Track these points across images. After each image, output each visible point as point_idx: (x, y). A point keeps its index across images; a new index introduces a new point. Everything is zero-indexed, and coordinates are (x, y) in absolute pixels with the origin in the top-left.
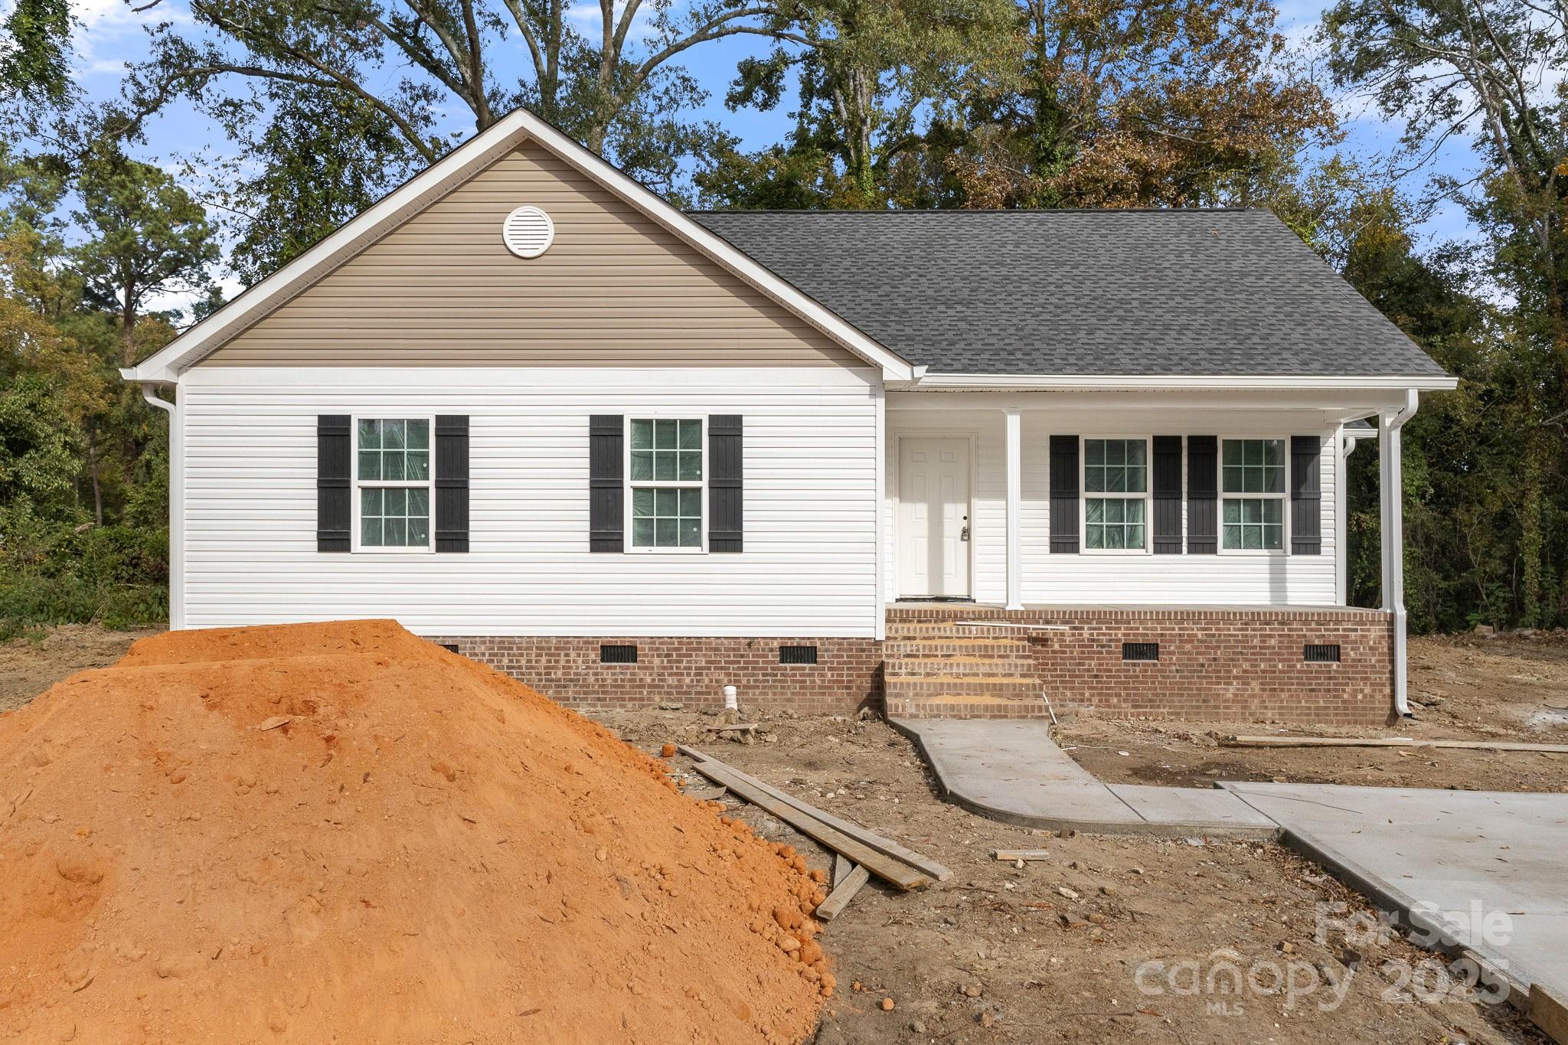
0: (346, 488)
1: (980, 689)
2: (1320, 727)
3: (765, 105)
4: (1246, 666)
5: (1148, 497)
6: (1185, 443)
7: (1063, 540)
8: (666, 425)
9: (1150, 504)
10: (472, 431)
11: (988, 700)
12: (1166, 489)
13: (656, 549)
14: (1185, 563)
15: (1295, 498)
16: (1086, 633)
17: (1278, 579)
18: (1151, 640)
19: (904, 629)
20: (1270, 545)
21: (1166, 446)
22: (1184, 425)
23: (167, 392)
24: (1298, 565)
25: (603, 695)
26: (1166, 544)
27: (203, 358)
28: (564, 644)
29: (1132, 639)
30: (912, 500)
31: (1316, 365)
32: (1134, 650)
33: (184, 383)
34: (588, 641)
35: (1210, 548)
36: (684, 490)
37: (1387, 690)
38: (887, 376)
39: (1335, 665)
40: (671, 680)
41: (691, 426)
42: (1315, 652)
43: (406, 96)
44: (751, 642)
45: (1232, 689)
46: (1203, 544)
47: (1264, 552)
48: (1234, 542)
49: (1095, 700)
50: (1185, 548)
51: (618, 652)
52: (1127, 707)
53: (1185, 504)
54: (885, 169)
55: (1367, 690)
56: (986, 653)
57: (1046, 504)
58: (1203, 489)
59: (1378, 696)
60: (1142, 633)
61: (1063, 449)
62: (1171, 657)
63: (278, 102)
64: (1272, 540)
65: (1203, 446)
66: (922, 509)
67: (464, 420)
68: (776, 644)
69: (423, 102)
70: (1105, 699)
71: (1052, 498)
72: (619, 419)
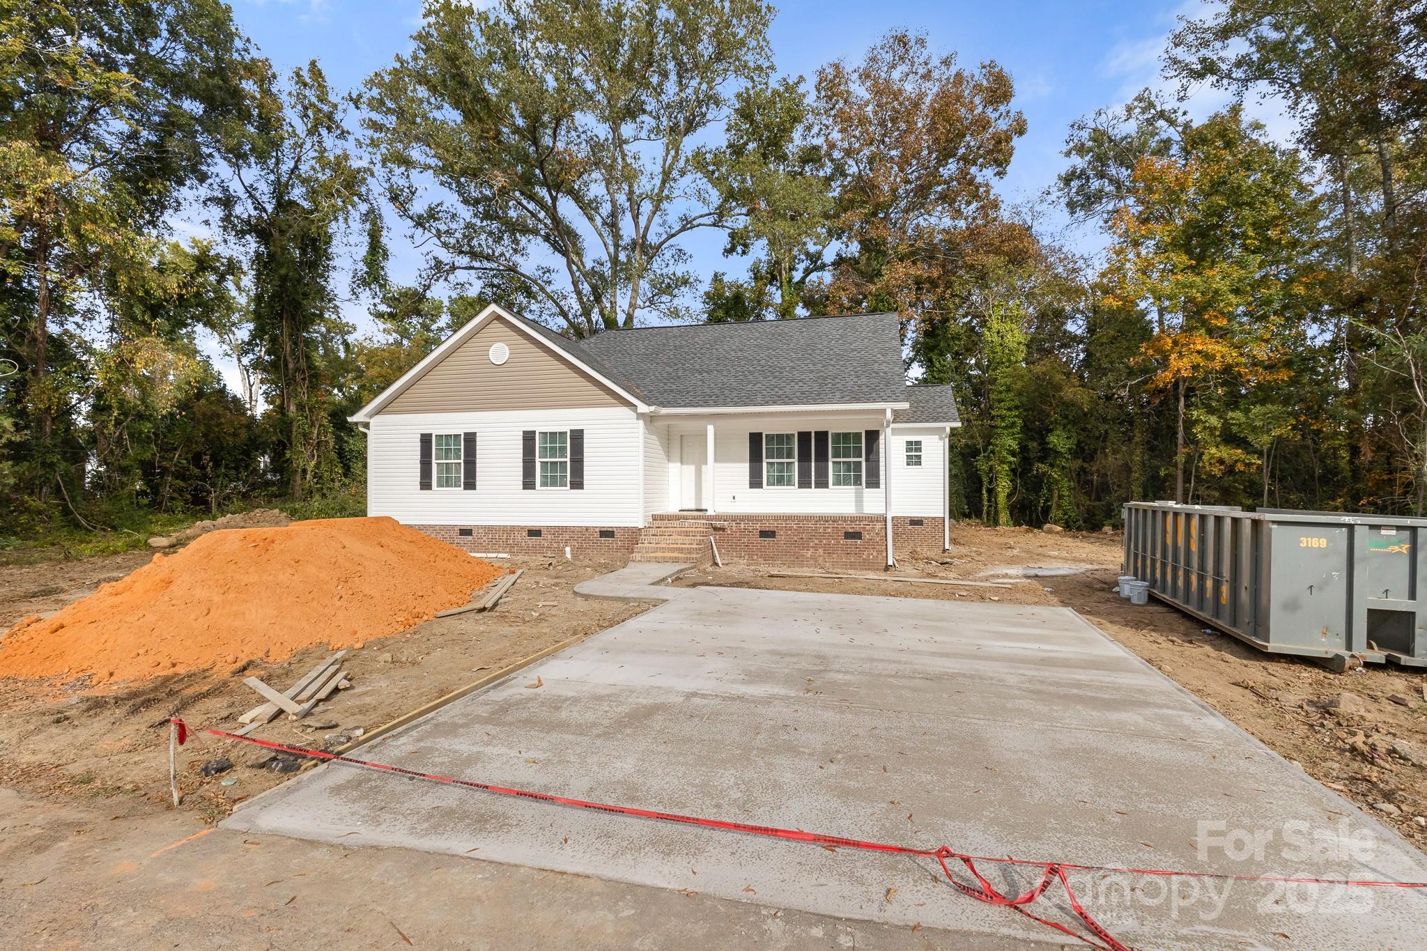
0: (430, 463)
1: (673, 550)
2: (838, 570)
3: (744, 253)
4: (817, 541)
5: (795, 461)
6: (813, 435)
7: (755, 482)
8: (553, 434)
9: (796, 464)
10: (478, 439)
11: (676, 554)
12: (804, 457)
13: (549, 488)
14: (813, 492)
15: (867, 460)
16: (742, 526)
17: (859, 500)
18: (772, 529)
19: (657, 523)
20: (855, 484)
21: (804, 437)
22: (812, 427)
23: (367, 425)
24: (869, 493)
25: (527, 551)
26: (804, 483)
27: (379, 411)
28: (513, 529)
29: (763, 529)
30: (688, 464)
31: (847, 398)
32: (764, 534)
33: (372, 421)
34: (522, 528)
35: (825, 485)
36: (561, 462)
37: (884, 554)
38: (639, 411)
39: (859, 541)
40: (555, 545)
41: (563, 434)
42: (848, 535)
43: (540, 272)
44: (587, 529)
45: (810, 553)
46: (822, 483)
47: (853, 487)
48: (838, 482)
49: (747, 557)
50: (813, 485)
51: (534, 533)
52: (762, 561)
53: (813, 464)
54: (804, 283)
55: (875, 554)
56: (687, 534)
57: (747, 465)
58: (822, 457)
59: (880, 557)
60: (768, 526)
61: (755, 439)
62: (781, 537)
63: (481, 282)
64: (857, 481)
65: (822, 436)
66: (692, 468)
67: (475, 434)
68: (597, 530)
69: (548, 274)
70: (751, 556)
71: (751, 461)
72: (534, 432)
